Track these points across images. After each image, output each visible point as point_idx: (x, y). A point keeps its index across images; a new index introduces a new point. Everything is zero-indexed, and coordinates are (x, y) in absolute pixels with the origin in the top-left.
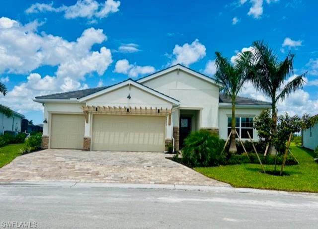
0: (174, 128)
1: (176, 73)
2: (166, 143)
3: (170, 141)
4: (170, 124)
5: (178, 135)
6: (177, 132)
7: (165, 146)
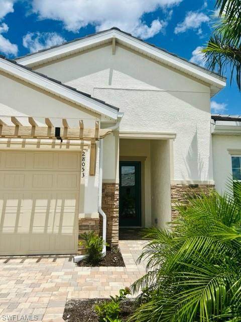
0: (105, 185)
1: (108, 50)
2: (81, 227)
3: (93, 223)
4: (92, 174)
5: (117, 203)
6: (113, 195)
7: (80, 238)
